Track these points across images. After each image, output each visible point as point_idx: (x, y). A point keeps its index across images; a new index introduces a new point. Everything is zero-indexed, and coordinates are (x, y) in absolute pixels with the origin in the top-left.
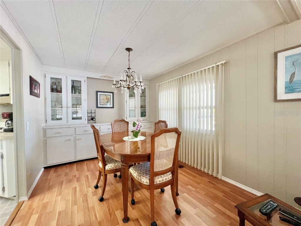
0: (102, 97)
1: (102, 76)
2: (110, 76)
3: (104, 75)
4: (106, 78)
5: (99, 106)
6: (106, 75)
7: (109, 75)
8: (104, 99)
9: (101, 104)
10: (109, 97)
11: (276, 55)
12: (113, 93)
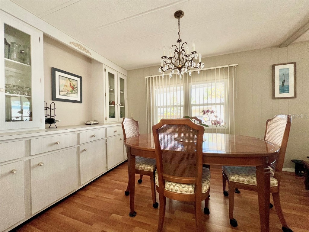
0: (63, 82)
1: (73, 43)
2: (86, 48)
3: (76, 42)
4: (79, 48)
5: (58, 96)
6: (79, 44)
7: (84, 46)
8: (66, 86)
9: (61, 93)
10: (75, 83)
11: (273, 67)
12: (81, 78)
